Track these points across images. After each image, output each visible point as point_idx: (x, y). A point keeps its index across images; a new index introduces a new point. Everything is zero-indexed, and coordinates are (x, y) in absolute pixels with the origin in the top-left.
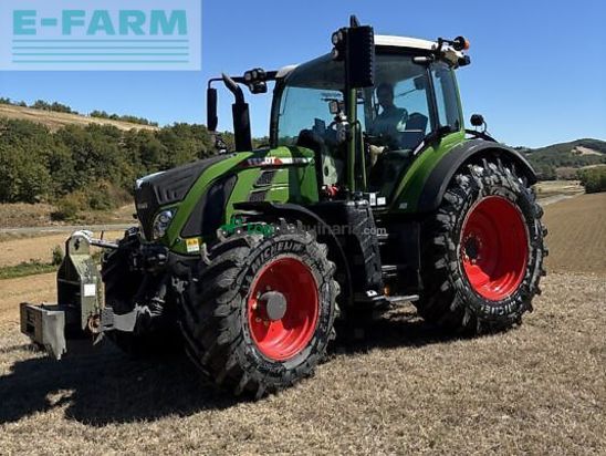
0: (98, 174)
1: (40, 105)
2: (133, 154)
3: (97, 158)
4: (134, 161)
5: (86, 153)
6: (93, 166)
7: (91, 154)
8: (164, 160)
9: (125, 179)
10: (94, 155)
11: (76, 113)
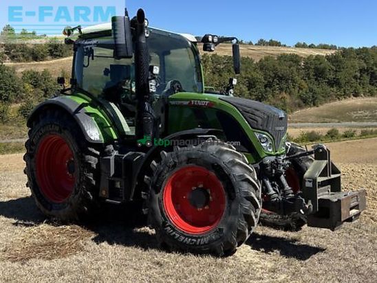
0: (281, 89)
1: (262, 43)
2: (309, 74)
3: (281, 79)
4: (309, 78)
5: (273, 75)
6: (277, 84)
7: (276, 76)
8: (331, 76)
9: (301, 92)
10: (279, 76)
11: (285, 46)
